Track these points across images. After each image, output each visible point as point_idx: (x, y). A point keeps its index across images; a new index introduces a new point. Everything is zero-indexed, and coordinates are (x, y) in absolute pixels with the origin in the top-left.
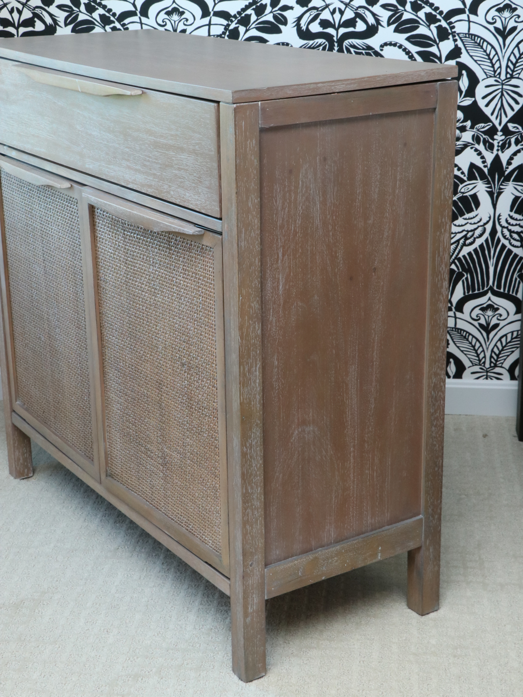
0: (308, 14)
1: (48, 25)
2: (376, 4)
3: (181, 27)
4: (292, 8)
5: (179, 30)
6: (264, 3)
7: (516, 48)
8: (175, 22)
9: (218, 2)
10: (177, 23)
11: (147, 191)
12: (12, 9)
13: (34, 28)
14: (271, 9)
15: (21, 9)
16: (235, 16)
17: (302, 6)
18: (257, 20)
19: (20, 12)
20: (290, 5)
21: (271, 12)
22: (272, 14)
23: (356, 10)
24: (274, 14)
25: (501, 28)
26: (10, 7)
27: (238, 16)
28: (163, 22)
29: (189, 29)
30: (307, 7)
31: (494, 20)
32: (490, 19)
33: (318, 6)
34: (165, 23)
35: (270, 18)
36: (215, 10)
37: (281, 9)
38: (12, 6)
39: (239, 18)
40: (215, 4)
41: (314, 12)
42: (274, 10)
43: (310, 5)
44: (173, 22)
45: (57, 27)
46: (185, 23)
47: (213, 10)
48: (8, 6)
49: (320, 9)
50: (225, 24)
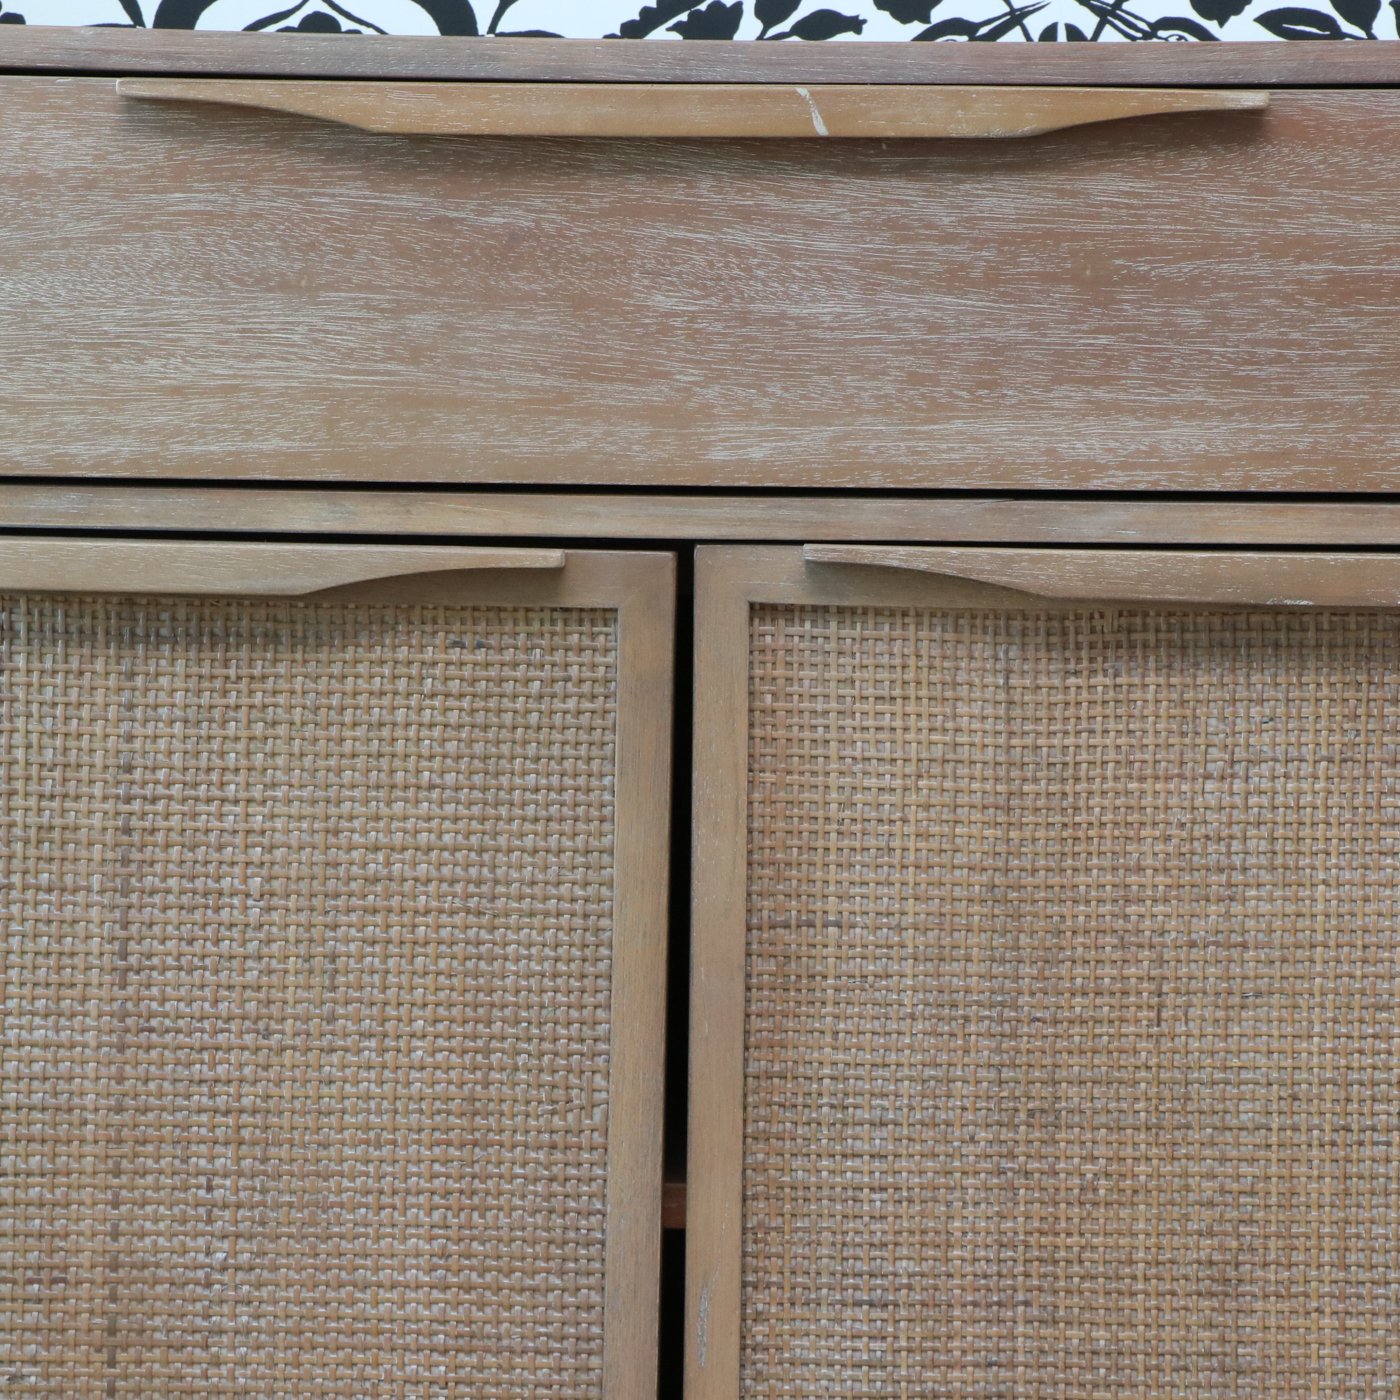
2: (1238, 11)
4: (855, 24)
11: (1248, 478)
14: (759, 26)
17: (904, 17)
20: (847, 12)
30: (926, 19)
33: (976, 18)
43: (938, 15)
49: (983, 31)
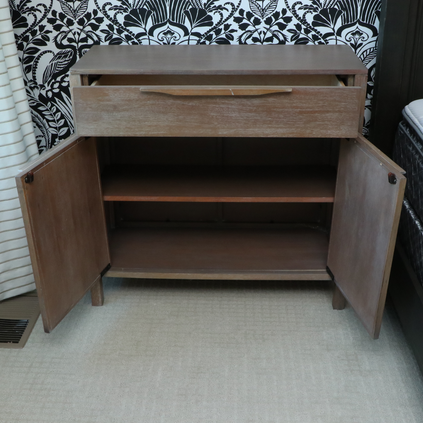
0: (245, 34)
1: (95, 41)
3: (172, 41)
4: (236, 31)
5: (171, 43)
6: (220, 28)
7: (362, 55)
8: (169, 38)
9: (194, 28)
10: (170, 39)
12: (75, 33)
13: (87, 43)
14: (224, 31)
15: (80, 33)
16: (203, 35)
18: (216, 37)
19: (79, 34)
21: (224, 33)
22: (225, 34)
23: (273, 32)
24: (226, 34)
25: (354, 44)
26: (73, 31)
27: (205, 35)
28: (162, 38)
29: (177, 42)
30: (245, 30)
31: (350, 39)
32: (348, 39)
34: (163, 39)
35: (223, 36)
36: (192, 32)
37: (230, 31)
38: (74, 31)
39: (206, 36)
40: (192, 29)
41: (249, 33)
42: (226, 32)
43: (247, 29)
44: (167, 39)
45: (101, 42)
46: (175, 39)
47: (191, 32)
48: (72, 31)
50: (198, 40)
